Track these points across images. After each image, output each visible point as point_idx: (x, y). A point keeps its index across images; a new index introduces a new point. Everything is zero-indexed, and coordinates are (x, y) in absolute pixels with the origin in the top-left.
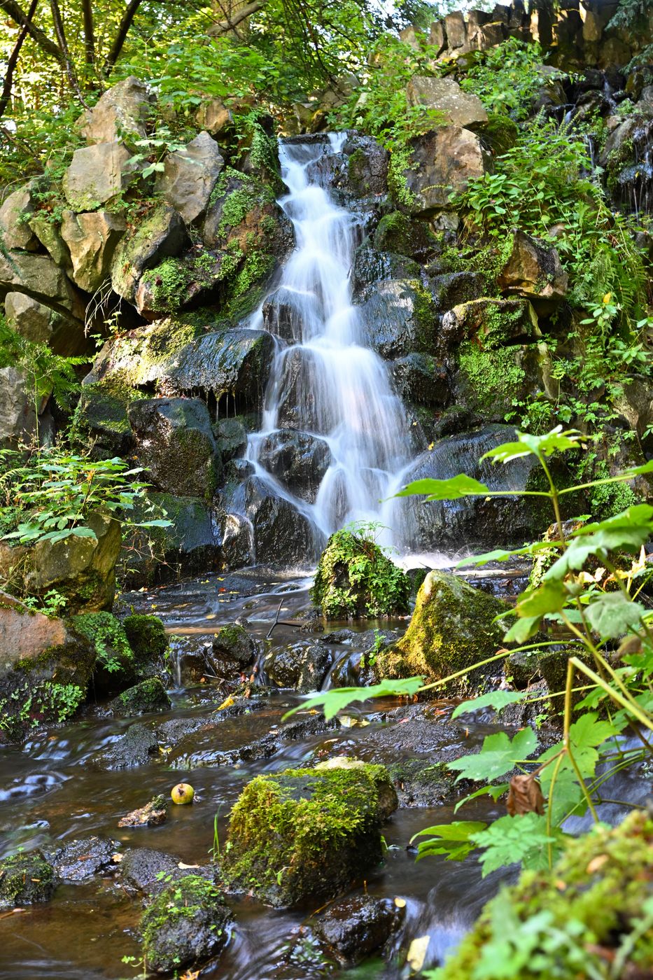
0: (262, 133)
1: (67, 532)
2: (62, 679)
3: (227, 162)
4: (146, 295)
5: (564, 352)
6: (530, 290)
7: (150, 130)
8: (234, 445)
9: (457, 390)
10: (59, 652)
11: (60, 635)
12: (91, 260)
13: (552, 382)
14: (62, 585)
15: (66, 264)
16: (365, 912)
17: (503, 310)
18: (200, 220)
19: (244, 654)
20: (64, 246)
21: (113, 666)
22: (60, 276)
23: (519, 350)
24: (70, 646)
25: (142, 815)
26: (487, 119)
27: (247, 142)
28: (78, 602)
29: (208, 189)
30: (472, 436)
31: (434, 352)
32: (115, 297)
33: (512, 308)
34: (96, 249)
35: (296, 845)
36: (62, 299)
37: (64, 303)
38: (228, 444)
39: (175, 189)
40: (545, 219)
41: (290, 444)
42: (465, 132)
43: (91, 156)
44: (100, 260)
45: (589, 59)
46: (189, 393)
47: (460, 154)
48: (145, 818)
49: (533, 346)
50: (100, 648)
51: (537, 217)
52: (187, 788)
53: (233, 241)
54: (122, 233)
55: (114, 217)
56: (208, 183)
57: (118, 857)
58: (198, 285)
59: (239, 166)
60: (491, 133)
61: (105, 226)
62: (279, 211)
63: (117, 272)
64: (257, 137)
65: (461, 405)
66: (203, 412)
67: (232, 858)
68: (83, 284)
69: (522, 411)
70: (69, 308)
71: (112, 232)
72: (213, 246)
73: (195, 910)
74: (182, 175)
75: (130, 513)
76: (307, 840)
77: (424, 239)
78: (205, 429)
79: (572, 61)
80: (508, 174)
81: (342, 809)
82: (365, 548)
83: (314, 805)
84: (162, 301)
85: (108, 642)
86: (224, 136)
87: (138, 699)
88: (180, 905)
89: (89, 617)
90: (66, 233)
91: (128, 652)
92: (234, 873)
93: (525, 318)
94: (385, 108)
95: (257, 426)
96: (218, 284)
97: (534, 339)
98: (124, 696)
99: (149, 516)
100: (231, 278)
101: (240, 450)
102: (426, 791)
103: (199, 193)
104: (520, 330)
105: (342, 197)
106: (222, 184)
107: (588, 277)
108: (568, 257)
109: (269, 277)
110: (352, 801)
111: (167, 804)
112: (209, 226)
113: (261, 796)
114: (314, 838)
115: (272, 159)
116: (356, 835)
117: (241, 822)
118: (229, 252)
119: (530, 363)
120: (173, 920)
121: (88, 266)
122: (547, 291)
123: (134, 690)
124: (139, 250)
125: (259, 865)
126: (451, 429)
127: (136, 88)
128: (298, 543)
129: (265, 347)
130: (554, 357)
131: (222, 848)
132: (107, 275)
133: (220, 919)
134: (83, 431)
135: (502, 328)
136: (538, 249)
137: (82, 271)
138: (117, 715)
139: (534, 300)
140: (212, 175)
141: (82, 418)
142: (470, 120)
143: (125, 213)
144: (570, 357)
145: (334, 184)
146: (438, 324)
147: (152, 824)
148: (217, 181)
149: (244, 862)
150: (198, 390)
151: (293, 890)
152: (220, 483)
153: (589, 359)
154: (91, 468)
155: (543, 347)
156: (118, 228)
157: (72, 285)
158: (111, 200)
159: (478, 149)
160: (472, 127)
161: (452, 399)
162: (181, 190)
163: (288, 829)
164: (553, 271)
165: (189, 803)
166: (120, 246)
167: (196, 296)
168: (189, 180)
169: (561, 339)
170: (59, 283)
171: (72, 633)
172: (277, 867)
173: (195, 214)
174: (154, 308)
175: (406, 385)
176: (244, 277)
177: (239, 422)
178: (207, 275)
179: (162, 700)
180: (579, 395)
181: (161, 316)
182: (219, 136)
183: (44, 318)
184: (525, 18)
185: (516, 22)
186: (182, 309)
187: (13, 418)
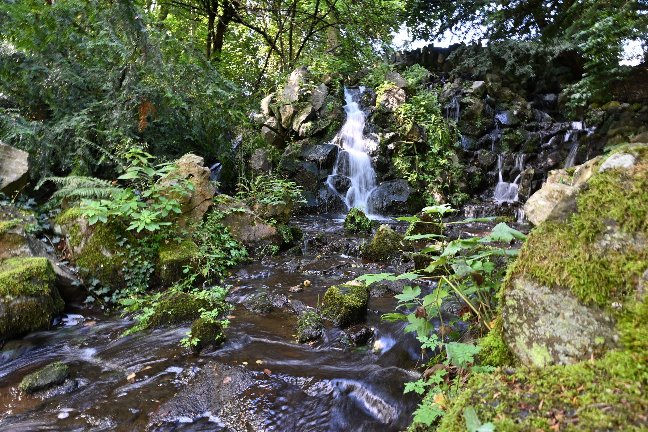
1: (278, 202)
2: (273, 244)
3: (329, 93)
4: (302, 130)
5: (424, 159)
6: (415, 140)
7: (307, 81)
9: (390, 168)
10: (273, 236)
11: (274, 232)
12: (287, 119)
13: (419, 168)
14: (275, 217)
15: (280, 120)
16: (363, 330)
17: (407, 145)
18: (319, 110)
19: (324, 241)
20: (280, 114)
21: (287, 241)
22: (278, 123)
23: (410, 157)
24: (276, 235)
25: (296, 288)
26: (408, 86)
27: (335, 87)
28: (279, 222)
29: (323, 101)
30: (393, 182)
31: (384, 156)
32: (293, 131)
33: (409, 145)
34: (289, 116)
35: (343, 308)
36: (278, 130)
38: (322, 177)
39: (313, 100)
40: (422, 119)
41: (340, 179)
42: (401, 89)
44: (290, 119)
45: (439, 69)
46: (312, 161)
48: (296, 290)
49: (414, 157)
50: (285, 236)
51: (420, 118)
52: (309, 282)
53: (329, 117)
54: (297, 112)
55: (295, 107)
56: (323, 99)
57: (289, 301)
58: (318, 129)
59: (332, 94)
60: (409, 91)
61: (292, 109)
62: (343, 109)
63: (295, 123)
64: (339, 86)
65: (391, 172)
66: (316, 167)
67: (323, 308)
68: (284, 126)
69: (409, 176)
70: (280, 132)
71: (294, 111)
72: (323, 118)
73: (313, 324)
74: (316, 95)
75: (295, 198)
76: (347, 308)
77: (385, 121)
78: (316, 172)
80: (412, 104)
81: (357, 299)
82: (361, 214)
83: (349, 297)
84: (307, 133)
85: (286, 234)
86: (329, 85)
87: (294, 251)
88: (309, 321)
89: (281, 227)
90: (281, 111)
91: (292, 237)
92: (324, 313)
93: (413, 148)
94: (377, 80)
95: (331, 173)
96: (323, 129)
97: (415, 155)
98: (290, 250)
99: (301, 200)
100: (327, 128)
101: (325, 179)
102: (378, 292)
103: (320, 102)
104: (411, 152)
105: (362, 106)
106: (327, 100)
107: (433, 137)
108: (428, 131)
109: (338, 129)
110: (360, 297)
111: (303, 286)
112: (322, 112)
113: (334, 292)
114: (349, 307)
115: (342, 92)
116: (361, 308)
117: (327, 298)
118: (327, 120)
119: (413, 162)
120: (307, 326)
121: (286, 121)
122: (421, 141)
123: (293, 249)
124: (302, 118)
125: (332, 312)
126: (387, 179)
127: (304, 68)
128: (340, 208)
129: (335, 150)
130: (420, 160)
131: (320, 304)
132: (291, 124)
133: (320, 327)
134: (281, 169)
135: (406, 151)
136: (419, 128)
137: (284, 123)
138: (288, 255)
139: (416, 143)
140: (324, 97)
141: (281, 165)
142: (403, 86)
143: (298, 106)
144: (425, 161)
145: (360, 102)
146: (387, 147)
147: (299, 291)
148: (326, 98)
149: (327, 310)
150: (315, 161)
151: (341, 321)
152: (319, 188)
153: (431, 162)
154: (285, 184)
155: (417, 157)
156: (296, 110)
157: (281, 126)
158: (295, 102)
159: (404, 95)
160: (403, 88)
161: (388, 170)
162: (315, 101)
163: (341, 303)
164: (423, 135)
165: (309, 286)
166: (296, 116)
167: (317, 132)
168: (318, 97)
169: (423, 156)
170: (278, 125)
171: (277, 231)
172: (337, 314)
173: (318, 108)
174: (304, 135)
175: (375, 165)
176: (331, 128)
177: (325, 171)
178: (320, 126)
179: (301, 252)
180: (426, 172)
181: (306, 137)
182: (327, 85)
183: (272, 135)
184: (421, 54)
185: (418, 55)
186: (313, 136)
187: (261, 163)
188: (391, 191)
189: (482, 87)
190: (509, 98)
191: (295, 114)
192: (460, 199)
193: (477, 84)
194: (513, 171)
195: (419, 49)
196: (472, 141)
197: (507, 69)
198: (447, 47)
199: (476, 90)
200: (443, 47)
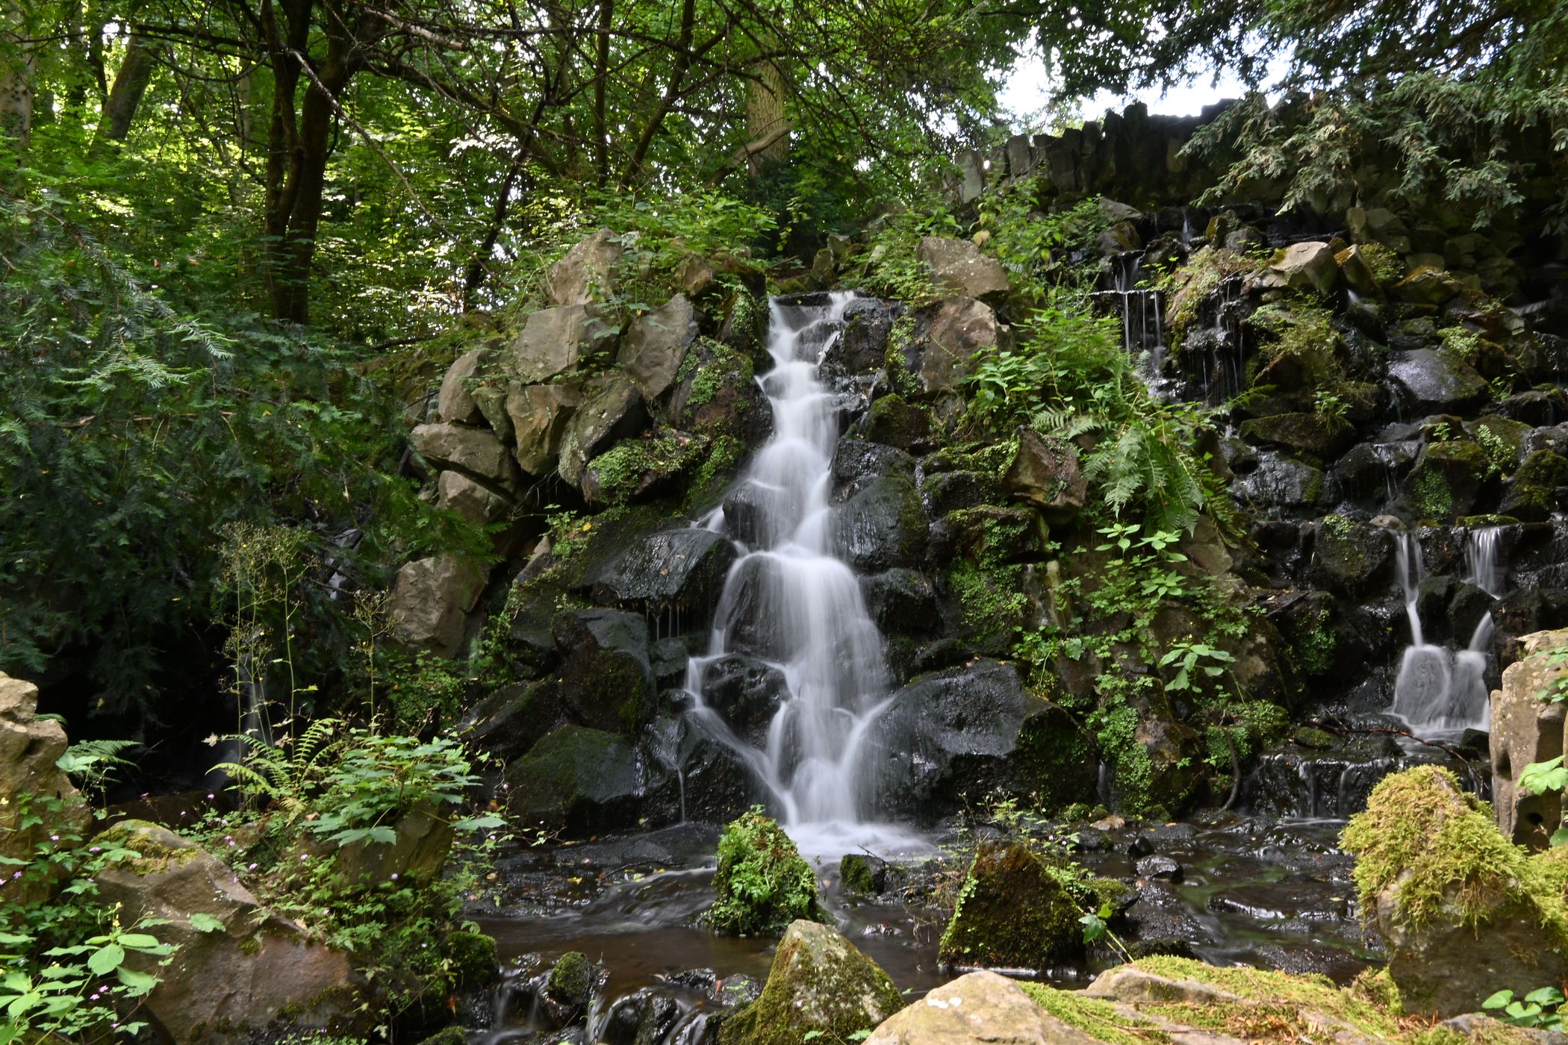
0: (747, 297)
3: (702, 329)
4: (594, 481)
5: (1081, 571)
6: (1040, 498)
8: (673, 671)
9: (945, 614)
10: (336, 995)
11: (341, 971)
12: (538, 438)
15: (510, 441)
17: (1004, 522)
18: (667, 394)
20: (508, 420)
22: (502, 454)
26: (1007, 288)
27: (729, 307)
29: (677, 362)
30: (959, 672)
32: (560, 480)
33: (1015, 521)
34: (543, 427)
36: (504, 481)
37: (506, 485)
38: (664, 670)
39: (639, 359)
41: (739, 672)
42: (978, 304)
43: (547, 319)
44: (547, 440)
45: (1172, 191)
46: (626, 606)
47: (970, 330)
49: (1040, 565)
53: (701, 421)
54: (573, 409)
55: (566, 391)
56: (678, 354)
58: (652, 475)
59: (714, 333)
60: (1015, 304)
61: (555, 401)
62: (758, 389)
63: (566, 453)
64: (740, 302)
65: (950, 634)
66: (640, 629)
68: (526, 465)
70: (511, 490)
71: (561, 408)
74: (649, 344)
77: (922, 424)
78: (640, 650)
79: (1153, 194)
84: (612, 489)
86: (703, 298)
90: (511, 407)
93: (1032, 533)
95: (703, 648)
96: (677, 471)
97: (1043, 557)
100: (693, 465)
101: (678, 678)
103: (667, 364)
104: (1024, 546)
106: (695, 356)
109: (740, 463)
112: (676, 403)
115: (760, 322)
118: (695, 433)
119: (1036, 586)
121: (532, 445)
122: (1060, 501)
124: (591, 432)
127: (609, 243)
129: (721, 554)
130: (1067, 576)
132: (555, 460)
135: (1002, 544)
136: (1053, 450)
137: (527, 452)
139: (1045, 510)
140: (683, 345)
142: (988, 288)
143: (579, 386)
146: (926, 533)
148: (688, 351)
150: (638, 602)
152: (650, 716)
155: (1053, 566)
156: (568, 403)
157: (515, 465)
158: (565, 371)
159: (992, 325)
160: (986, 299)
161: (938, 625)
162: (646, 362)
164: (1068, 477)
166: (571, 424)
167: (653, 485)
168: (654, 350)
170: (501, 463)
173: (660, 390)
174: (601, 495)
175: (882, 607)
176: (708, 466)
177: (679, 642)
181: (608, 505)
182: (696, 300)
183: (480, 503)
184: (1100, 144)
185: (1089, 148)
186: (633, 501)
187: (434, 617)
188: (951, 715)
189: (1322, 263)
190: (1436, 297)
191: (564, 418)
192: (1241, 731)
193: (1303, 254)
194: (1460, 596)
195: (1091, 127)
196: (1303, 472)
197: (1411, 181)
198: (1196, 113)
199: (1299, 275)
200: (1181, 114)
